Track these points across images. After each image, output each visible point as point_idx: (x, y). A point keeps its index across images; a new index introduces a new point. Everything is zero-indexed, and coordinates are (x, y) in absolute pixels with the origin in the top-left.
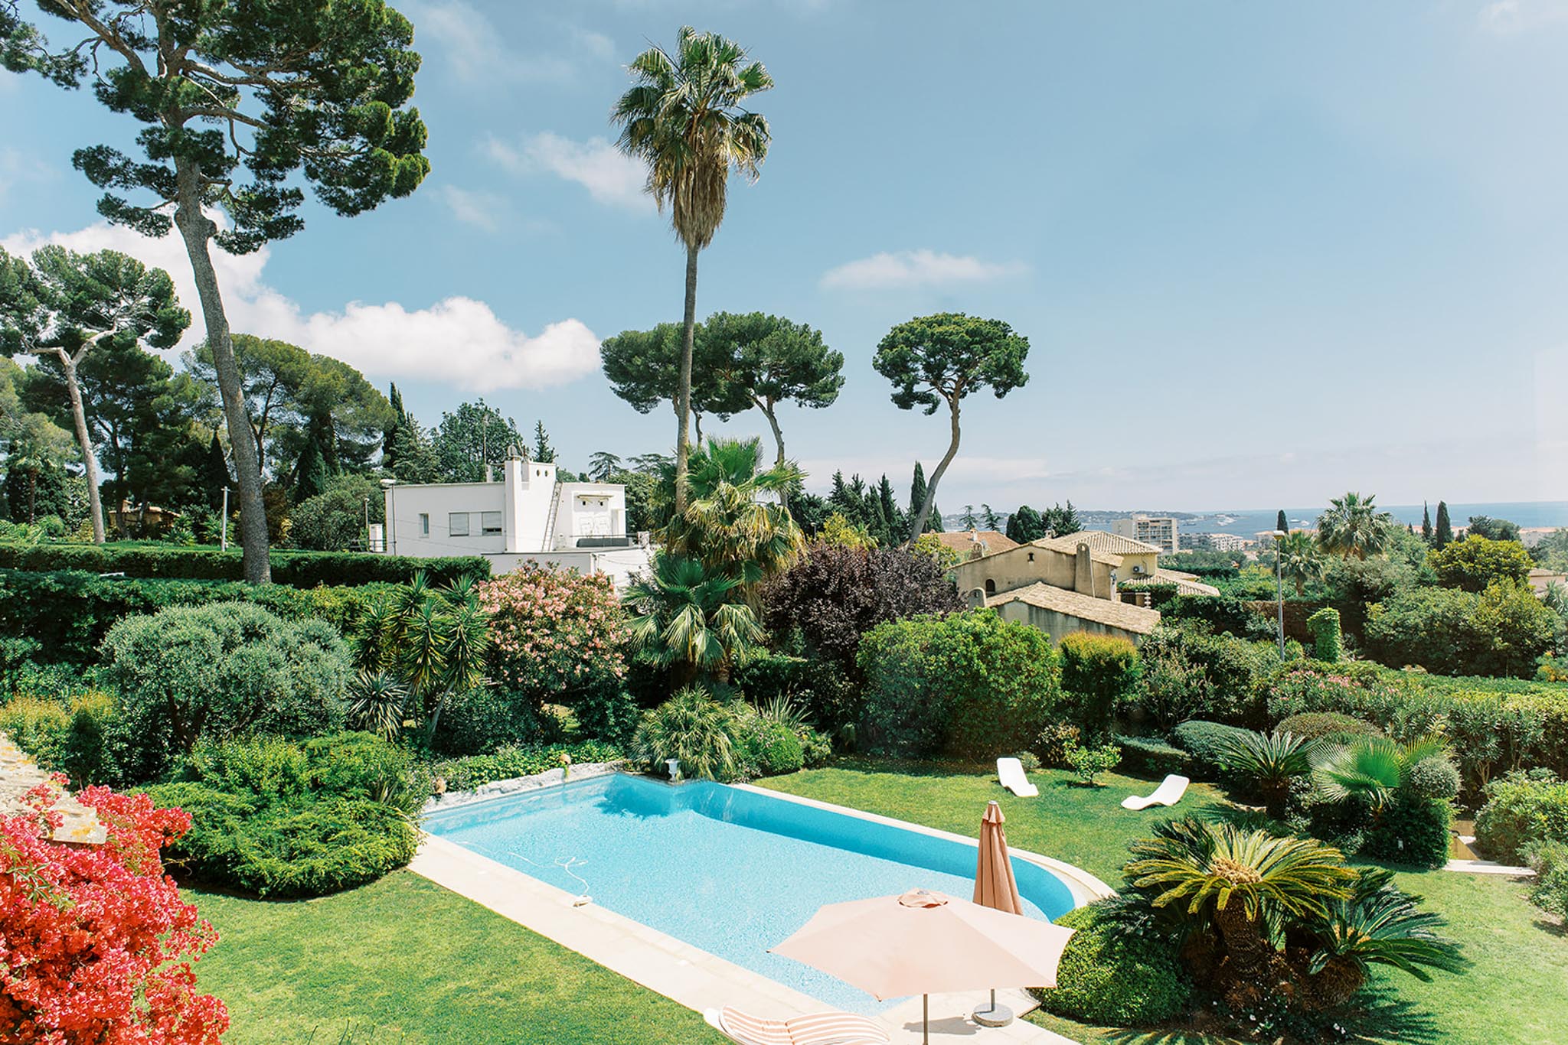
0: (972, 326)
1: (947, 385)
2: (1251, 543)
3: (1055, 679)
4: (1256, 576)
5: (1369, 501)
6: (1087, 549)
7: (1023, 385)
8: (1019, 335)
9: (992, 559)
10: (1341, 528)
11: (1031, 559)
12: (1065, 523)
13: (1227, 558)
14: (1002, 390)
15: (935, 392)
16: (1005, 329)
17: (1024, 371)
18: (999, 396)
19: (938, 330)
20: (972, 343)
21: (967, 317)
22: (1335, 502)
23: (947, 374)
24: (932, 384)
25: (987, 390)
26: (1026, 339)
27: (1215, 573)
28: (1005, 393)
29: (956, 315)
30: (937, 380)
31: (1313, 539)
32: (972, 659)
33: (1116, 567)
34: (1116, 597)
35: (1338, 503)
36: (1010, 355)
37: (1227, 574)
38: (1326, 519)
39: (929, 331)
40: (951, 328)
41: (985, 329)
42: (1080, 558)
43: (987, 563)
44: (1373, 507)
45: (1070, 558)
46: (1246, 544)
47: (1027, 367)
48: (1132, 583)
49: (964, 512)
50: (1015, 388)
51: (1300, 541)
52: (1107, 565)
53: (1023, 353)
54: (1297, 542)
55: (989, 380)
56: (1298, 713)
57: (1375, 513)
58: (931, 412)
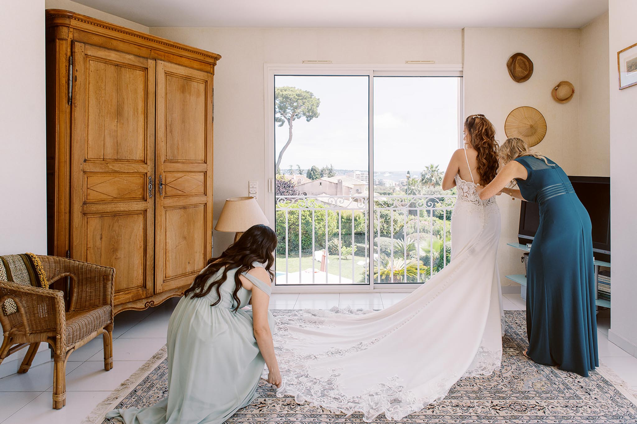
0: (298, 93)
1: (287, 115)
2: (397, 183)
3: (334, 223)
4: (399, 194)
5: (437, 167)
6: (341, 181)
7: (317, 117)
8: (316, 98)
9: (306, 184)
10: (428, 176)
11: (321, 184)
12: (331, 173)
13: (389, 189)
14: (309, 119)
15: (283, 118)
16: (312, 95)
17: (318, 111)
18: (308, 121)
19: (284, 93)
20: (298, 99)
21: (296, 88)
22: (426, 167)
23: (288, 111)
24: (282, 114)
25: (304, 118)
26: (319, 99)
27: (385, 194)
28: (310, 119)
29: (292, 88)
30: (284, 112)
31: (419, 181)
32: (306, 216)
33: (352, 188)
34: (351, 200)
35: (427, 168)
36: (313, 105)
37: (389, 194)
38: (423, 173)
39: (281, 93)
40: (290, 93)
41: (303, 94)
42: (338, 185)
43: (304, 186)
44: (439, 169)
45: (335, 185)
46: (396, 184)
47: (319, 110)
48: (356, 195)
49: (289, 168)
50: (314, 118)
51: (414, 182)
52: (348, 187)
53: (318, 105)
54: (413, 182)
55: (304, 114)
56: (412, 233)
57: (439, 171)
58: (281, 125)
